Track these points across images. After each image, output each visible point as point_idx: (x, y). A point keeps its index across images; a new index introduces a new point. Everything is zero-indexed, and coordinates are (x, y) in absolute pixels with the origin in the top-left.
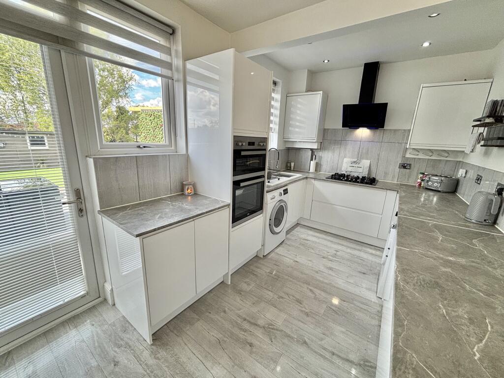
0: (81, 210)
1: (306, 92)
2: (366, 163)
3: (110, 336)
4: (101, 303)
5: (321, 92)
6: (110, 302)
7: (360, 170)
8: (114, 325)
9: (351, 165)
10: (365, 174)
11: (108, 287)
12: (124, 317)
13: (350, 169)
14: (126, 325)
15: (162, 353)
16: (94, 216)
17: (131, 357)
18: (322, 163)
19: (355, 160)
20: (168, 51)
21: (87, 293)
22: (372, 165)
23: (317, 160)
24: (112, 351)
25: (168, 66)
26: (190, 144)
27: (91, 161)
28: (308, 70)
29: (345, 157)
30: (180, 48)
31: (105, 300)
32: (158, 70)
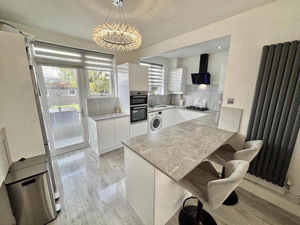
0: (83, 115)
1: (177, 68)
2: (204, 101)
3: (89, 154)
4: (87, 146)
5: (182, 68)
6: (90, 146)
7: (202, 104)
8: (90, 151)
9: (199, 102)
10: (204, 107)
11: (90, 141)
12: (93, 150)
13: (198, 104)
14: (93, 152)
15: (102, 159)
16: (86, 117)
17: (93, 158)
18: (186, 101)
19: (200, 99)
20: (111, 63)
21: (84, 142)
22: (207, 102)
23: (184, 100)
24: (88, 156)
25: (111, 67)
26: (119, 94)
27: (86, 100)
28: (177, 58)
29: (196, 98)
30: (115, 61)
31: (89, 146)
32: (108, 69)
